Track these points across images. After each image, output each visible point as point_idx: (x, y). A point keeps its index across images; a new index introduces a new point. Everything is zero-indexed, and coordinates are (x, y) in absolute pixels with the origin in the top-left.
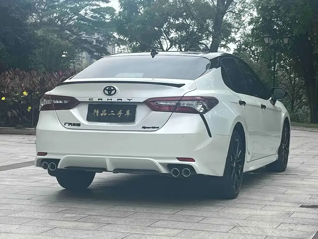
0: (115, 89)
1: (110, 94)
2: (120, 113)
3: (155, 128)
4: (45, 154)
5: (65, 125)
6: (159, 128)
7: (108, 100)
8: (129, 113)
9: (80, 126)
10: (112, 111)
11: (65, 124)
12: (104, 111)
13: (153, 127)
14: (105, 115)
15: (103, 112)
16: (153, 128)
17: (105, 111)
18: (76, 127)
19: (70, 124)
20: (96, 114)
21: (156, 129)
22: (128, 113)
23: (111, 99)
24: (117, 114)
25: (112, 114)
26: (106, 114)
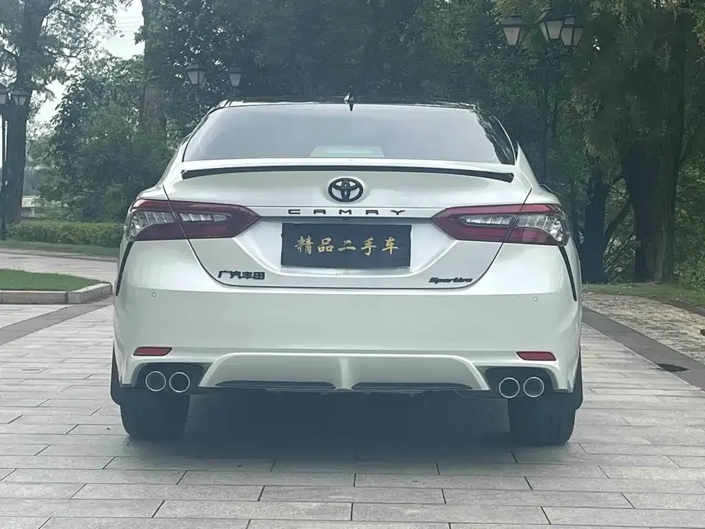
0: (358, 185)
1: (346, 199)
2: (369, 245)
3: (461, 280)
4: (166, 351)
5: (220, 276)
6: (470, 280)
7: (340, 213)
8: (393, 244)
9: (263, 278)
10: (349, 241)
11: (221, 272)
12: (325, 241)
13: (456, 278)
14: (330, 250)
15: (323, 243)
16: (456, 280)
17: (329, 239)
18: (251, 282)
19: (233, 274)
20: (304, 247)
21: (465, 284)
22: (390, 244)
23: (350, 212)
24: (363, 248)
25: (348, 248)
26: (332, 247)
